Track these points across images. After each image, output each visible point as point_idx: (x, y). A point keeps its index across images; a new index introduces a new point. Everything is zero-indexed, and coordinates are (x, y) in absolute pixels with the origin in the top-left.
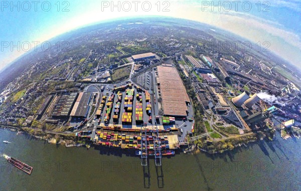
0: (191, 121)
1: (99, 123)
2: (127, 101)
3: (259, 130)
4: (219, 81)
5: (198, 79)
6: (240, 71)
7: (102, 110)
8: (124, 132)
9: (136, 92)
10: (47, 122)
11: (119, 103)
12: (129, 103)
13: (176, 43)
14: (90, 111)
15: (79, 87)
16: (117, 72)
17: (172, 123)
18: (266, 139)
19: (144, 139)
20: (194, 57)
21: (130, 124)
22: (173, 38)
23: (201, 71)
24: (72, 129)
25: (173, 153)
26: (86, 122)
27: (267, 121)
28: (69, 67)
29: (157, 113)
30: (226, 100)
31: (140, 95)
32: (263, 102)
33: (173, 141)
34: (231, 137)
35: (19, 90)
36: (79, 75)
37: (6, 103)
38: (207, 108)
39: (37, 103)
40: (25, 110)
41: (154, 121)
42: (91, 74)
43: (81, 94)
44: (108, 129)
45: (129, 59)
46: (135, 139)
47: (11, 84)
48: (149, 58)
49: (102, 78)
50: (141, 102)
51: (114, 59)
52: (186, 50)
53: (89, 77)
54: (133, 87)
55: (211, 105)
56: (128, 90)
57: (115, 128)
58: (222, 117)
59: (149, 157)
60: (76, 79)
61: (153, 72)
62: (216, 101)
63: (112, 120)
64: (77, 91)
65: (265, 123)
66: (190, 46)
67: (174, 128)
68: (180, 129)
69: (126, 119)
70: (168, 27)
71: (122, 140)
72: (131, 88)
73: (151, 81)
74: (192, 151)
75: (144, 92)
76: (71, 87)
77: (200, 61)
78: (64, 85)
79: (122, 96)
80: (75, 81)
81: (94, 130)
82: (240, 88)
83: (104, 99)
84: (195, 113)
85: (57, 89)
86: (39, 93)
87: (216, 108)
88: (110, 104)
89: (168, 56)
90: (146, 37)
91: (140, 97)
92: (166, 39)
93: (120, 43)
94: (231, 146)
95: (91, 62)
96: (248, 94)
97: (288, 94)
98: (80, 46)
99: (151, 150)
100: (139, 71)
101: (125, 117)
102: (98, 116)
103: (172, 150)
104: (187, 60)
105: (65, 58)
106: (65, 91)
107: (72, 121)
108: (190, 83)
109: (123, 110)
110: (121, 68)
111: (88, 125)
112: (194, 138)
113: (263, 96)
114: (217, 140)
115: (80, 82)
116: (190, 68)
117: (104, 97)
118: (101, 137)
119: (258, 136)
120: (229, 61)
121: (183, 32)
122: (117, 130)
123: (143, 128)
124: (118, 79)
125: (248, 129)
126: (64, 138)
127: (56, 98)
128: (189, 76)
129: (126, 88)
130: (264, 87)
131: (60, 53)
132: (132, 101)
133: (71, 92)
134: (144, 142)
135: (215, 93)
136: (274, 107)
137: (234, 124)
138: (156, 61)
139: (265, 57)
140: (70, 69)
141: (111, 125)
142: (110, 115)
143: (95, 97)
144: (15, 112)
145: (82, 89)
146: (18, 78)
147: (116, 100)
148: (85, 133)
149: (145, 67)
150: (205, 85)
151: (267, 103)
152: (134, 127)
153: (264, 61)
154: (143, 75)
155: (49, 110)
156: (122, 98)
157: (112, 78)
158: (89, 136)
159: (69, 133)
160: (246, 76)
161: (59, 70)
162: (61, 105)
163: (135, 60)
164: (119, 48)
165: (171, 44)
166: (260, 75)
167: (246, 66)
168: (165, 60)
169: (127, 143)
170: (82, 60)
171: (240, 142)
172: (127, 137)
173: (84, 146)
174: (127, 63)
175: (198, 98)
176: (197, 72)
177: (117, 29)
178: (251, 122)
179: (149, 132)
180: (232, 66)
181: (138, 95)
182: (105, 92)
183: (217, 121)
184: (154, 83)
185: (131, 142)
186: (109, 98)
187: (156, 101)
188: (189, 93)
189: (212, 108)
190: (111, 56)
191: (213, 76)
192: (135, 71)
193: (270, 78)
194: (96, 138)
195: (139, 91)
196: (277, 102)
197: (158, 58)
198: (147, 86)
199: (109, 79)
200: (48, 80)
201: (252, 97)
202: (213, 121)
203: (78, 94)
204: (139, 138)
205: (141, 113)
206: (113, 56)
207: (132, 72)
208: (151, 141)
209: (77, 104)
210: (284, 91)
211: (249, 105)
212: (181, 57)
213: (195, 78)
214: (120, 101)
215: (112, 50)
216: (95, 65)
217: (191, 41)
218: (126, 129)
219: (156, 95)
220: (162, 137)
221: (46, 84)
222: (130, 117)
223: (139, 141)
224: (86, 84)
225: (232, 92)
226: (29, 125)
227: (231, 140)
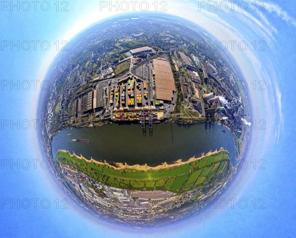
0: (173, 104)
1: (113, 108)
2: (129, 90)
3: (210, 117)
4: (200, 79)
5: (185, 74)
6: (216, 76)
7: (113, 99)
8: (130, 111)
9: (136, 82)
10: (82, 117)
11: (124, 92)
12: (131, 91)
13: (171, 39)
14: (105, 102)
15: (92, 87)
16: (119, 67)
17: (161, 105)
18: (210, 123)
19: (143, 115)
20: (185, 54)
21: (133, 106)
22: (168, 33)
23: (189, 68)
24: (98, 116)
25: (159, 122)
26: (105, 110)
27: (216, 114)
28: (79, 74)
29: (152, 97)
30: (200, 94)
31: (139, 84)
32: (220, 102)
33: (160, 115)
34: (194, 117)
35: (56, 105)
36: (89, 77)
37: (54, 116)
38: (186, 97)
39: (71, 108)
40: (67, 115)
41: (149, 103)
42: (98, 73)
43: (95, 91)
44: (120, 111)
45: (128, 54)
46: (137, 115)
47: (49, 104)
48: (146, 51)
49: (107, 75)
50: (140, 90)
51: (115, 56)
52: (180, 47)
53: (97, 77)
54: (133, 78)
55: (189, 96)
56: (129, 81)
57: (124, 109)
58: (194, 105)
59: (146, 124)
60: (88, 81)
61: (150, 65)
62: (194, 94)
63: (121, 105)
64: (91, 90)
65: (214, 114)
66: (183, 43)
67: (162, 108)
68: (165, 109)
69: (130, 103)
70: (165, 23)
71: (130, 116)
72: (131, 79)
73: (147, 72)
74: (170, 122)
75: (142, 82)
76: (86, 89)
77: (190, 59)
78: (81, 89)
79: (125, 86)
80: (87, 83)
81: (111, 113)
82: (211, 89)
83: (113, 91)
84: (178, 100)
85: (78, 94)
86: (68, 101)
87: (192, 98)
88: (117, 94)
89: (163, 50)
90: (142, 32)
91: (140, 86)
92: (162, 34)
93: (118, 39)
94: (192, 122)
95: (95, 63)
96: (214, 94)
97: (235, 102)
98: (82, 51)
99: (147, 120)
100: (137, 64)
101: (130, 102)
102: (112, 104)
103: (159, 120)
104: (179, 56)
105: (74, 66)
106: (83, 92)
107: (96, 111)
108: (178, 77)
109: (127, 97)
110: (121, 63)
111: (107, 111)
112: (173, 115)
113: (222, 99)
114: (186, 117)
115: (91, 83)
116: (181, 63)
117: (112, 90)
118: (117, 116)
119: (207, 120)
120: (211, 66)
121: (178, 29)
122: (125, 111)
123: (142, 108)
124: (121, 73)
125: (204, 115)
126: (96, 122)
127: (80, 100)
128: (179, 70)
129: (128, 80)
130: (226, 93)
131: (68, 64)
132: (133, 89)
133: (88, 92)
134: (143, 116)
135: (194, 88)
136: (223, 107)
137: (198, 111)
138: (152, 55)
139: (236, 72)
140: (80, 74)
141: (121, 108)
142: (119, 102)
143: (106, 91)
144: (62, 119)
145: (95, 87)
146: (51, 98)
147: (121, 91)
148: (107, 116)
149: (142, 60)
150: (189, 80)
151: (221, 104)
152: (137, 108)
153: (234, 75)
154: (141, 67)
155: (79, 110)
156: (125, 88)
157: (115, 73)
158: (109, 117)
159: (97, 119)
160: (218, 81)
161: (73, 78)
162: (85, 103)
163: (133, 54)
164: (117, 45)
165: (166, 39)
166: (227, 84)
167: (221, 74)
168: (161, 53)
169: (133, 117)
170: (87, 63)
171: (197, 121)
172: (133, 114)
173: (109, 123)
174: (126, 57)
175: (182, 89)
176: (185, 68)
177: (113, 26)
178: (208, 112)
179: (146, 110)
180: (212, 70)
181: (137, 85)
182: (112, 85)
183: (189, 107)
184: (151, 74)
185: (135, 117)
186: (116, 90)
187: (152, 89)
188: (176, 85)
189: (189, 98)
190: (111, 53)
191: (197, 74)
192: (134, 64)
193: (232, 88)
194: (114, 117)
195: (139, 81)
196: (227, 105)
197: (154, 51)
198: (144, 76)
199: (113, 74)
200: (68, 90)
201: (216, 97)
202: (187, 106)
203: (93, 92)
204: (140, 114)
205: (141, 98)
206: (113, 53)
207: (132, 66)
208: (147, 116)
209: (95, 100)
210: (234, 100)
211: (211, 102)
212: (175, 53)
213: (183, 73)
214: (125, 90)
215: (111, 48)
216: (99, 65)
217: (185, 39)
218: (131, 109)
219: (152, 85)
220: (154, 113)
221: (69, 93)
222: (133, 101)
223: (140, 116)
224: (96, 83)
225: (205, 90)
226: (74, 122)
227: (193, 119)
